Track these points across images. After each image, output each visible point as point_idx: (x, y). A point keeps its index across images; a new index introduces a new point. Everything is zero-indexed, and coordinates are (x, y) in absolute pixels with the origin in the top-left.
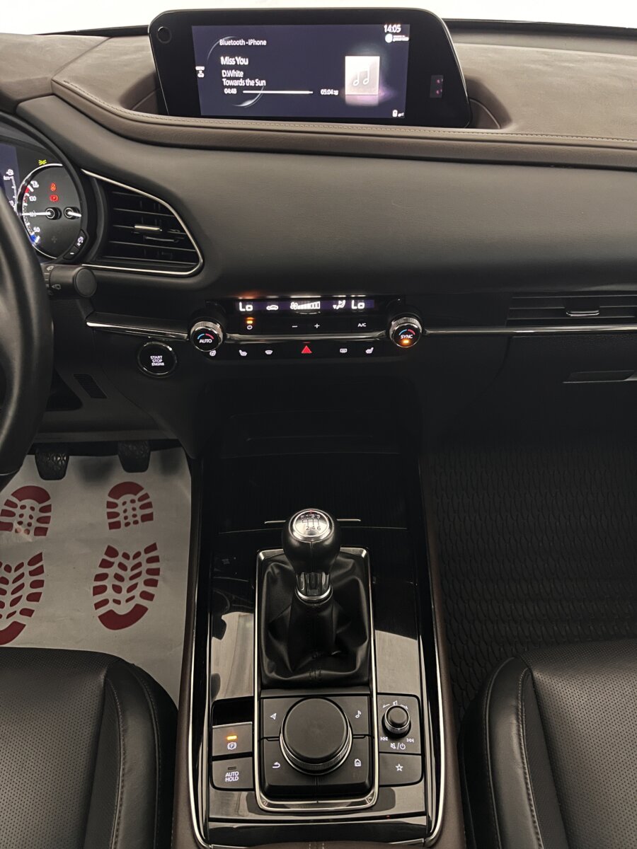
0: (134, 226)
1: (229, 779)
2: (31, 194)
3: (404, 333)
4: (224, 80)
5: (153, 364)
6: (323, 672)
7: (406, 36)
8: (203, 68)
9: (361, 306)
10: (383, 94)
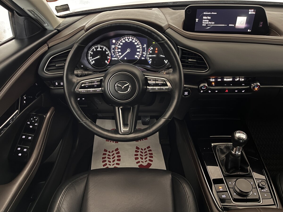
0: (188, 60)
1: (223, 197)
2: (150, 51)
3: (256, 87)
4: (203, 22)
5: (185, 94)
6: (240, 173)
7: (254, 12)
8: (198, 19)
9: (243, 80)
10: (246, 26)
